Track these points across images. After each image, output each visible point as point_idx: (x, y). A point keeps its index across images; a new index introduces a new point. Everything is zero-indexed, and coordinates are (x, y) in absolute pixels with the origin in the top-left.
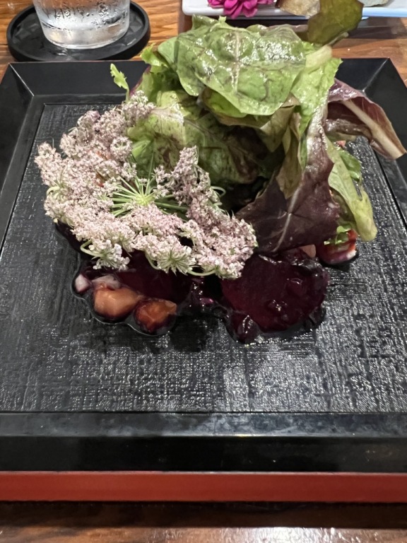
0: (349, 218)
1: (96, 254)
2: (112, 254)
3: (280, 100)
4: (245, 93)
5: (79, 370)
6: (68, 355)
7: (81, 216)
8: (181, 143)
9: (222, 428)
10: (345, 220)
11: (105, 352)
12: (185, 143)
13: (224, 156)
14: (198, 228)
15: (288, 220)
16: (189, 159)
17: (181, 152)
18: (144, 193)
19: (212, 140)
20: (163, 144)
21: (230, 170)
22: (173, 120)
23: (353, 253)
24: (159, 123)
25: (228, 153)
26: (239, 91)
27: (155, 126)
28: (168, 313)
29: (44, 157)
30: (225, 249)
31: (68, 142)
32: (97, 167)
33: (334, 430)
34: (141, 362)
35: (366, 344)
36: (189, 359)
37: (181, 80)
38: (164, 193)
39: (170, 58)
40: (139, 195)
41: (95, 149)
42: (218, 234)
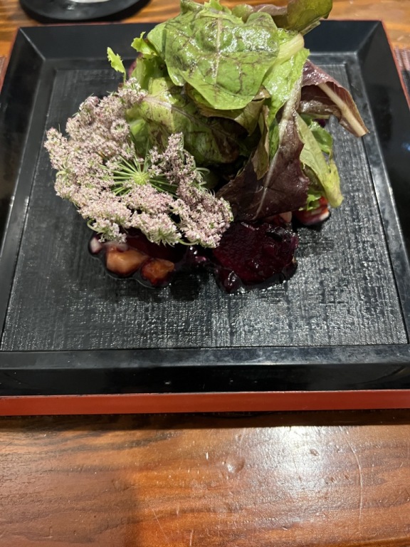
0: (319, 188)
1: (99, 231)
2: (112, 231)
3: (251, 93)
4: (222, 86)
5: (97, 317)
6: (86, 306)
7: (86, 196)
8: (170, 129)
9: (207, 360)
10: (316, 190)
11: (117, 302)
12: (174, 129)
13: (207, 139)
14: (185, 206)
15: (265, 193)
16: (175, 145)
17: (170, 138)
18: (142, 170)
19: (197, 125)
20: (156, 128)
21: (214, 151)
22: (163, 107)
23: (326, 215)
24: (150, 110)
25: (211, 135)
26: (218, 83)
27: (147, 113)
28: (167, 271)
29: (52, 142)
30: (206, 223)
31: (73, 126)
32: (100, 148)
33: (293, 359)
34: (147, 310)
35: (327, 293)
36: (185, 306)
37: (168, 68)
38: (158, 172)
39: (159, 48)
40: (138, 173)
41: (98, 131)
42: (202, 210)
